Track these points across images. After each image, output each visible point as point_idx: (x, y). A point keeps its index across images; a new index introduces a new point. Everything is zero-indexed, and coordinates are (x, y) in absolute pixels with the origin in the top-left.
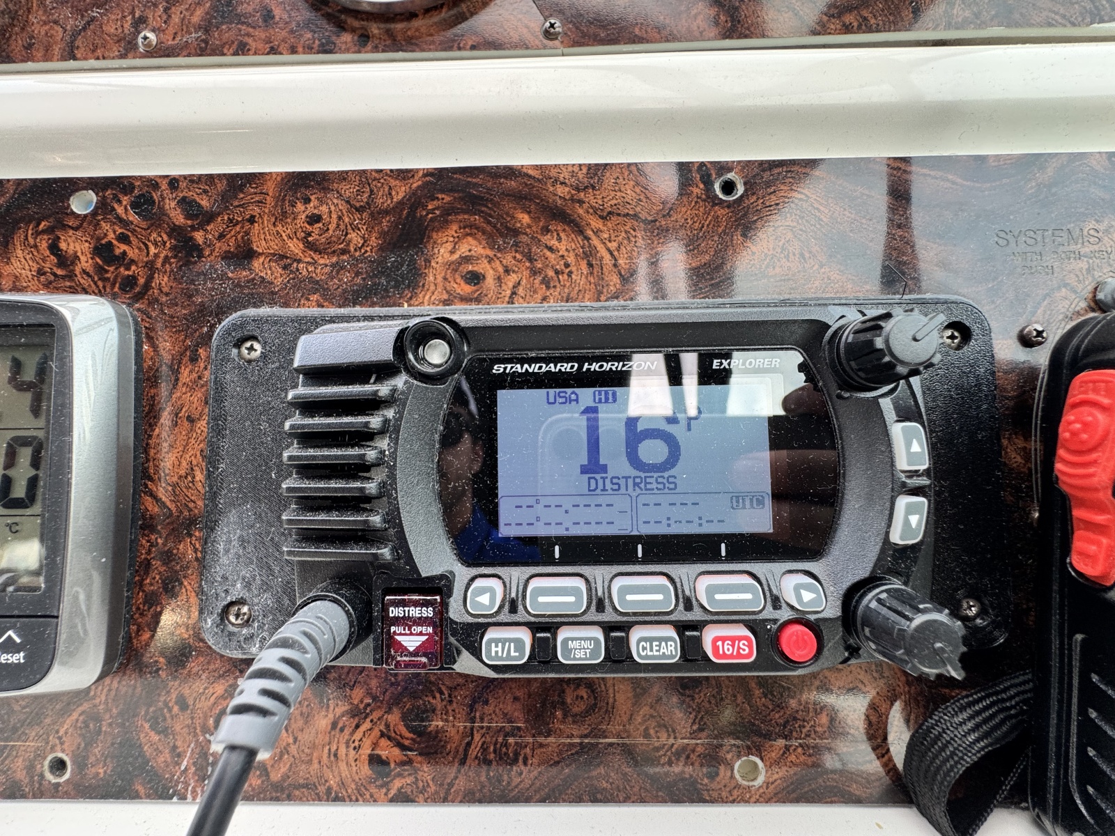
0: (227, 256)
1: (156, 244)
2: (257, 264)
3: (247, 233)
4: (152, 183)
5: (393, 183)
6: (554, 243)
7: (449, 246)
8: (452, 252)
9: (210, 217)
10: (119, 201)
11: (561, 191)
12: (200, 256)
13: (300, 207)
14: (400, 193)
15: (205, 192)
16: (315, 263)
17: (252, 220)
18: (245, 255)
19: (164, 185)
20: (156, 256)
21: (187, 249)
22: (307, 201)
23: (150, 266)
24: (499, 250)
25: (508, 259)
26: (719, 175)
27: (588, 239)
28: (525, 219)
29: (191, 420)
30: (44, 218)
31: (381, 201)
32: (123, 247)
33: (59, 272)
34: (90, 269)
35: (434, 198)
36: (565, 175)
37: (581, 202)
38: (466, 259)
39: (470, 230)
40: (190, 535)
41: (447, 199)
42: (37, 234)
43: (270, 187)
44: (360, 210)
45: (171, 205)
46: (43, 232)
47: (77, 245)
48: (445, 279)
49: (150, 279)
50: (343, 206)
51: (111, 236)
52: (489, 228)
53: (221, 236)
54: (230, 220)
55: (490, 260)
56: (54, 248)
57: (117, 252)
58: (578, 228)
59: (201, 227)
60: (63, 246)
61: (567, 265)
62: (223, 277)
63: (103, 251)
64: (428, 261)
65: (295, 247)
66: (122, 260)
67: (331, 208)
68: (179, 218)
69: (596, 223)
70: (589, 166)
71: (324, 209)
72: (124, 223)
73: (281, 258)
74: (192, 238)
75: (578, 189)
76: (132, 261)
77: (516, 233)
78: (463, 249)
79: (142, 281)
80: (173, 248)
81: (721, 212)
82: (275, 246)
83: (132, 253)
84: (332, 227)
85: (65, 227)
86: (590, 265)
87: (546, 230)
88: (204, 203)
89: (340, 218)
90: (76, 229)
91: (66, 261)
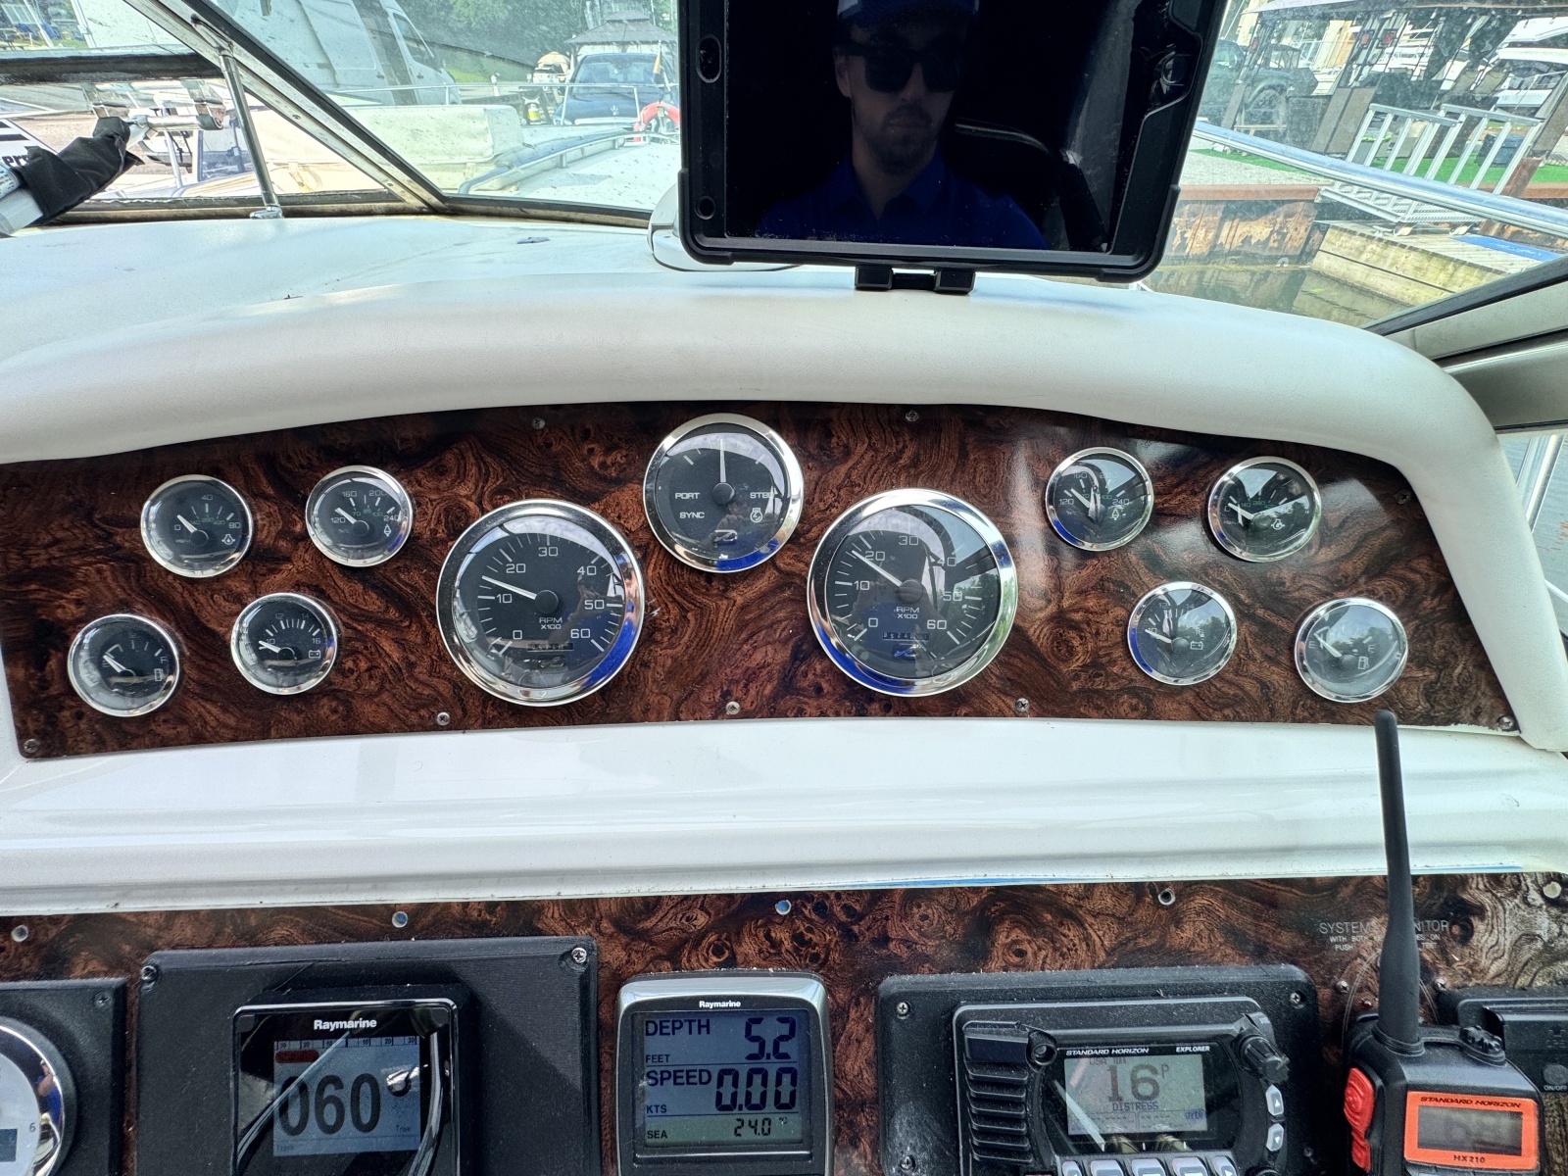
0: (873, 941)
1: (830, 934)
2: (891, 945)
3: (884, 927)
4: (825, 895)
5: (970, 895)
6: (1066, 932)
7: (1005, 934)
8: (1007, 938)
9: (861, 917)
10: (806, 907)
11: (1069, 900)
12: (857, 940)
13: (915, 910)
14: (975, 902)
15: (858, 901)
16: (925, 945)
17: (887, 918)
18: (884, 940)
19: (832, 897)
20: (831, 940)
21: (848, 936)
22: (919, 906)
23: (827, 947)
24: (1035, 936)
25: (1040, 942)
26: (1161, 890)
27: (1086, 929)
28: (1049, 917)
29: (859, 1041)
30: (762, 917)
31: (963, 906)
32: (810, 935)
33: (772, 951)
34: (791, 950)
35: (995, 905)
36: (1071, 890)
37: (1081, 907)
38: (1015, 942)
39: (1017, 924)
40: (863, 1111)
41: (1003, 905)
42: (757, 928)
43: (897, 898)
44: (951, 912)
45: (837, 909)
46: (761, 926)
47: (781, 934)
48: (1003, 954)
49: (827, 955)
50: (941, 910)
51: (802, 928)
52: (1028, 923)
53: (869, 929)
54: (874, 919)
55: (1029, 942)
56: (768, 936)
57: (806, 938)
58: (1081, 923)
59: (857, 922)
60: (773, 935)
61: (1074, 945)
62: (872, 954)
63: (797, 938)
64: (993, 943)
65: (914, 935)
66: (809, 943)
67: (934, 912)
68: (843, 918)
69: (1090, 920)
70: (1085, 885)
71: (930, 911)
72: (810, 921)
73: (906, 942)
74: (851, 930)
75: (1079, 899)
76: (816, 944)
77: (1043, 925)
78: (1013, 936)
79: (823, 956)
80: (840, 936)
81: (1162, 912)
82: (901, 934)
83: (815, 939)
84: (935, 923)
85: (773, 923)
86: (1088, 945)
87: (1061, 924)
88: (857, 908)
89: (940, 917)
90: (780, 924)
91: (776, 944)
